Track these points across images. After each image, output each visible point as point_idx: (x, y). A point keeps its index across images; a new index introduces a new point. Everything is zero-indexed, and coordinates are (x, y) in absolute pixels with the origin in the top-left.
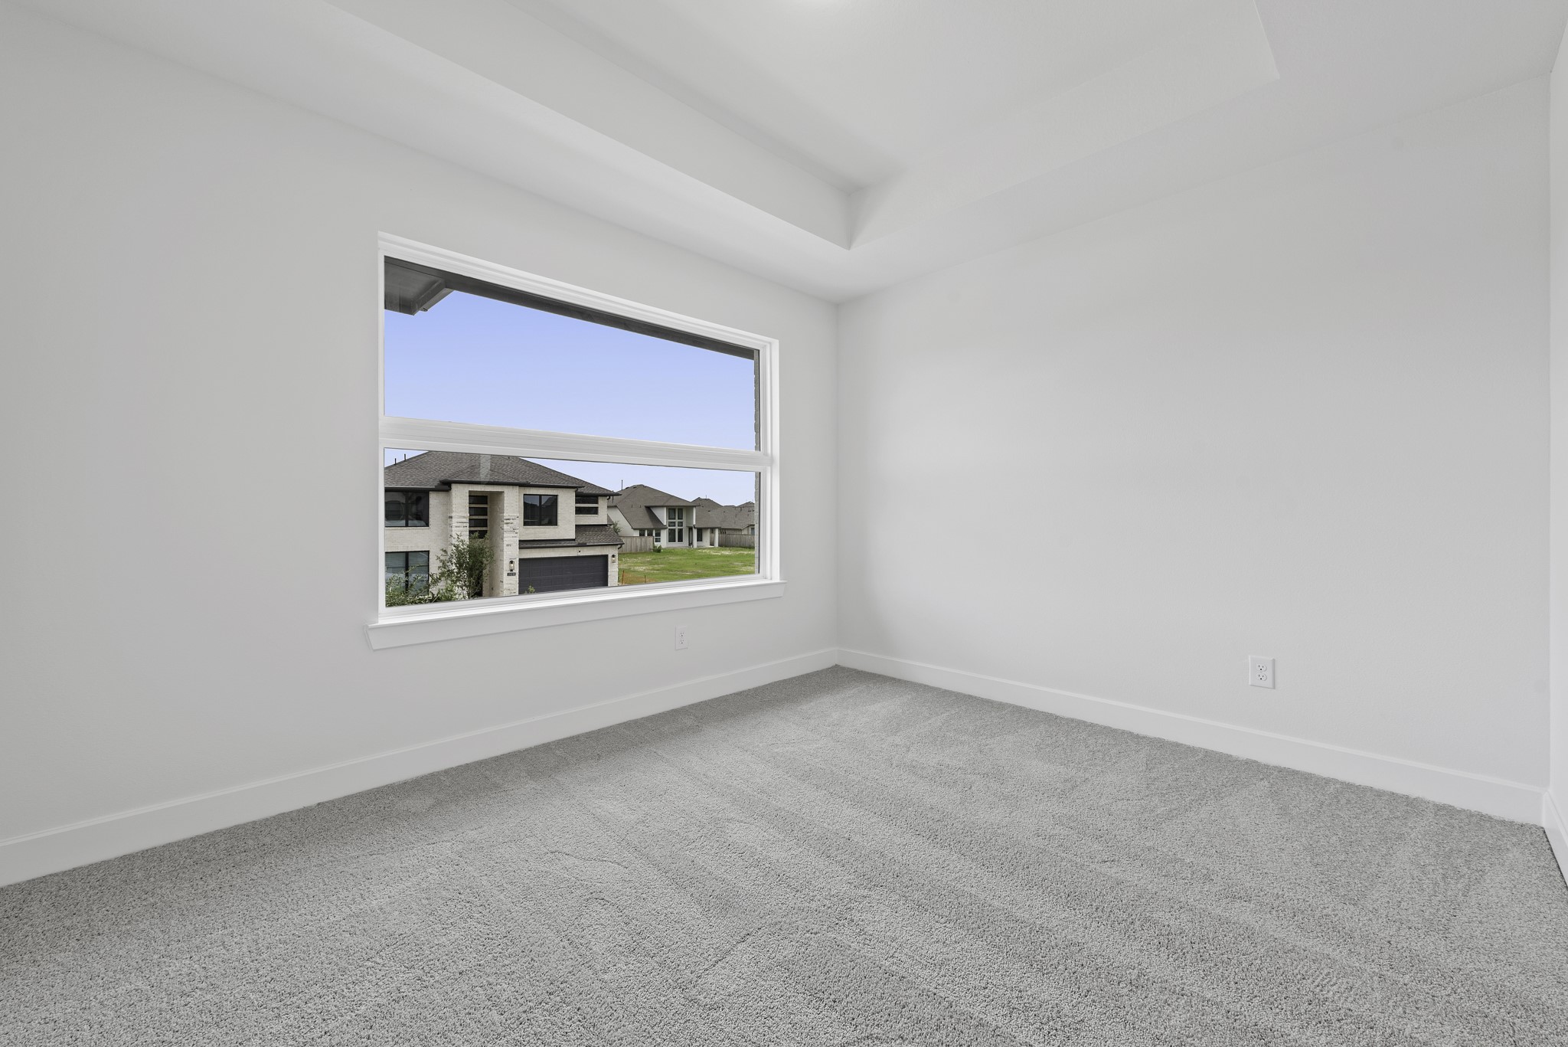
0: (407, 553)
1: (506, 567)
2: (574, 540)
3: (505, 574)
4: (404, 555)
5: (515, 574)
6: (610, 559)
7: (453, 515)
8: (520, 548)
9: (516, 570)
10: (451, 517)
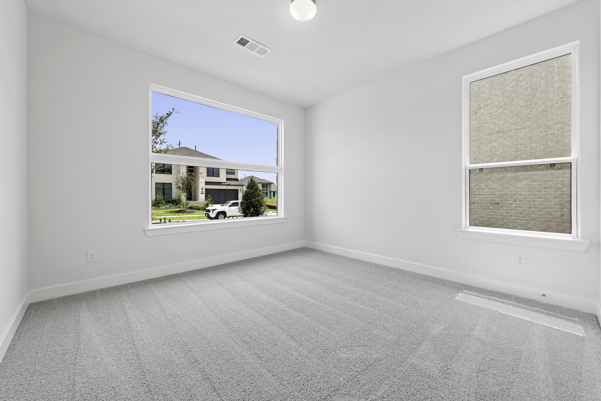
0: (164, 184)
1: (200, 190)
2: (226, 183)
3: (200, 193)
4: (163, 184)
5: (204, 193)
6: (239, 191)
7: (181, 170)
8: (205, 185)
9: (204, 192)
10: (180, 171)
